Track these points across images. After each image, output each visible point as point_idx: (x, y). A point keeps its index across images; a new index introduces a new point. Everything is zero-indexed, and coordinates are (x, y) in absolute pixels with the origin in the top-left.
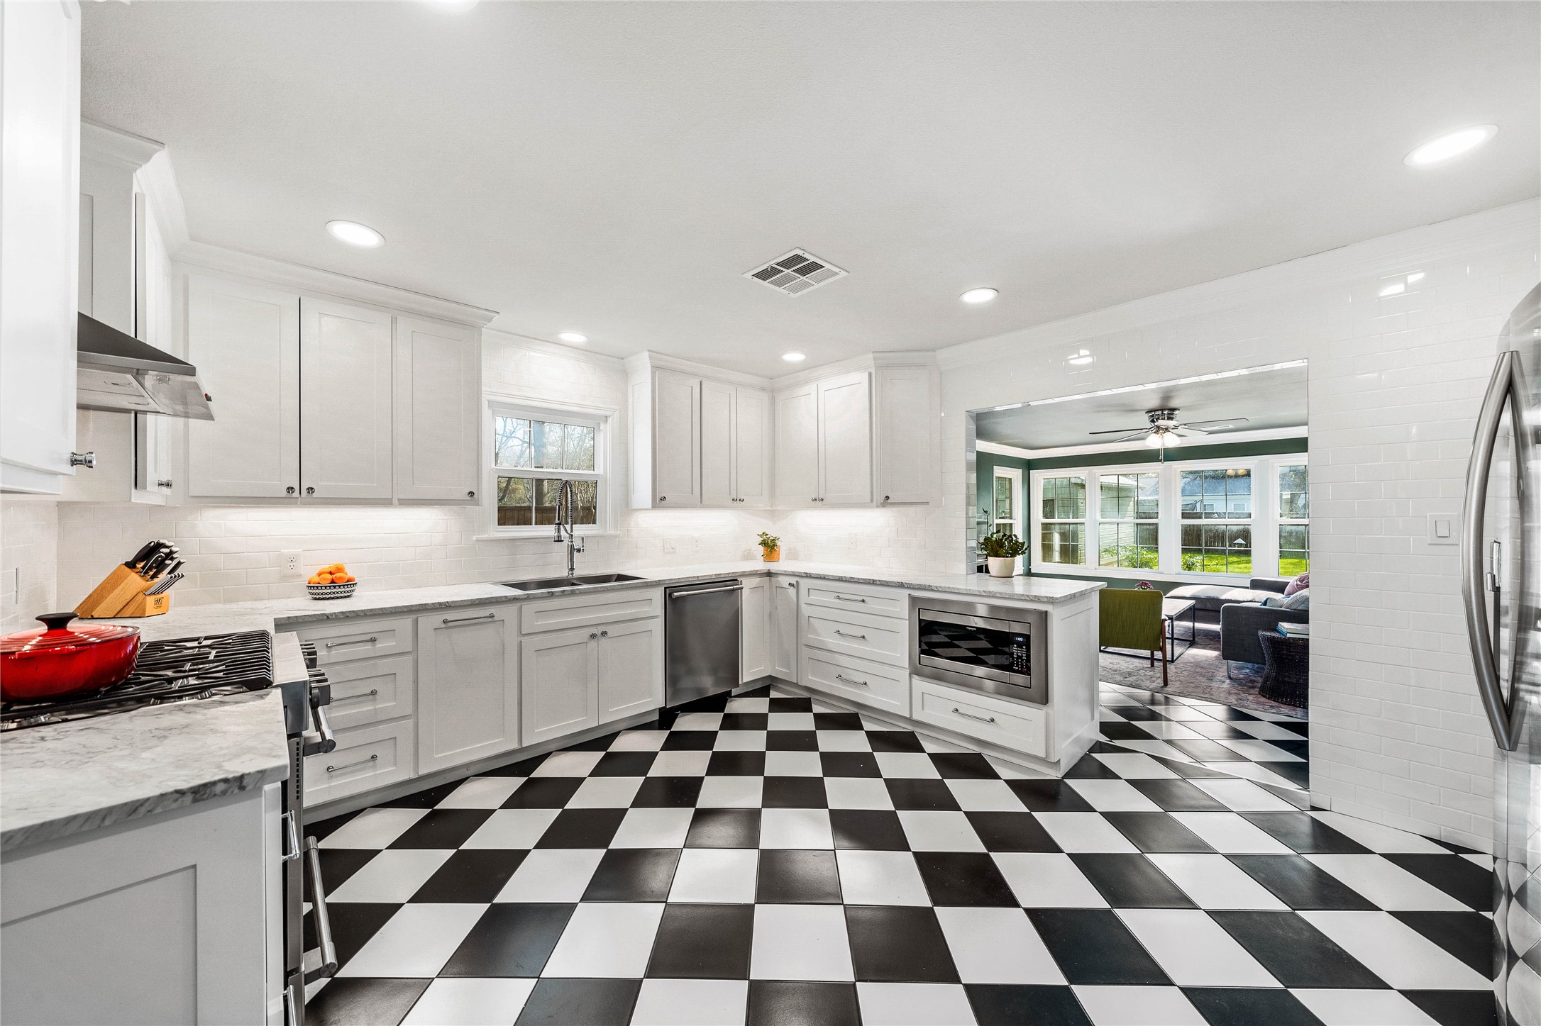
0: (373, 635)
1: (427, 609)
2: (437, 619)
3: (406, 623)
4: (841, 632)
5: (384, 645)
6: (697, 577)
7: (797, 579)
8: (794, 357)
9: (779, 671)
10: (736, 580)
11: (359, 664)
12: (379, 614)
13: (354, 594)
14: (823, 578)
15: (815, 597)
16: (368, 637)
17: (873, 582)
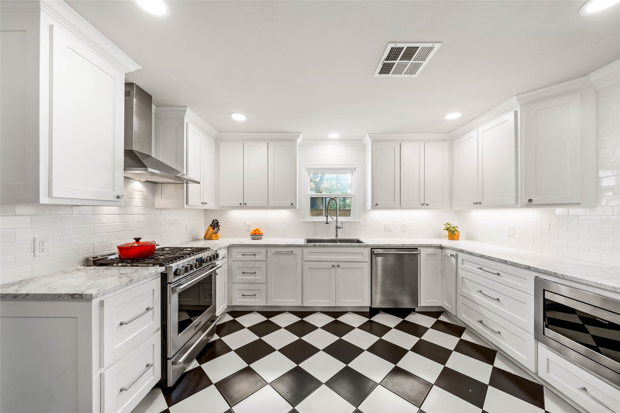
0: (255, 253)
1: (270, 246)
2: (274, 250)
3: (263, 250)
4: (483, 292)
5: (258, 257)
6: (390, 245)
7: (456, 252)
8: (453, 116)
9: (446, 306)
10: (417, 249)
11: (251, 262)
12: (256, 246)
13: (262, 238)
14: (471, 254)
15: (466, 265)
16: (253, 254)
17: (505, 262)
